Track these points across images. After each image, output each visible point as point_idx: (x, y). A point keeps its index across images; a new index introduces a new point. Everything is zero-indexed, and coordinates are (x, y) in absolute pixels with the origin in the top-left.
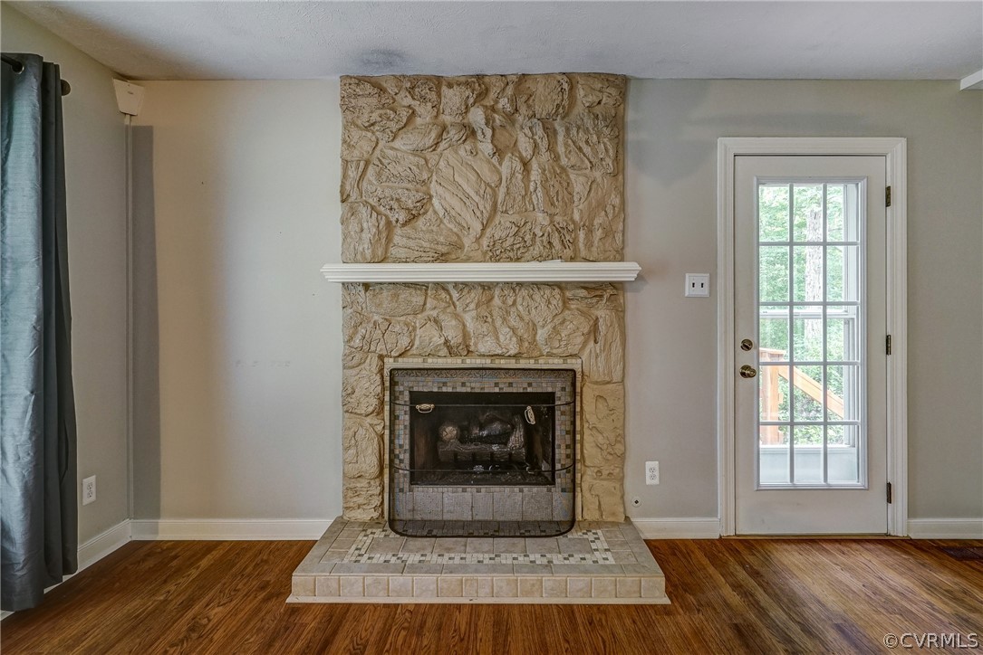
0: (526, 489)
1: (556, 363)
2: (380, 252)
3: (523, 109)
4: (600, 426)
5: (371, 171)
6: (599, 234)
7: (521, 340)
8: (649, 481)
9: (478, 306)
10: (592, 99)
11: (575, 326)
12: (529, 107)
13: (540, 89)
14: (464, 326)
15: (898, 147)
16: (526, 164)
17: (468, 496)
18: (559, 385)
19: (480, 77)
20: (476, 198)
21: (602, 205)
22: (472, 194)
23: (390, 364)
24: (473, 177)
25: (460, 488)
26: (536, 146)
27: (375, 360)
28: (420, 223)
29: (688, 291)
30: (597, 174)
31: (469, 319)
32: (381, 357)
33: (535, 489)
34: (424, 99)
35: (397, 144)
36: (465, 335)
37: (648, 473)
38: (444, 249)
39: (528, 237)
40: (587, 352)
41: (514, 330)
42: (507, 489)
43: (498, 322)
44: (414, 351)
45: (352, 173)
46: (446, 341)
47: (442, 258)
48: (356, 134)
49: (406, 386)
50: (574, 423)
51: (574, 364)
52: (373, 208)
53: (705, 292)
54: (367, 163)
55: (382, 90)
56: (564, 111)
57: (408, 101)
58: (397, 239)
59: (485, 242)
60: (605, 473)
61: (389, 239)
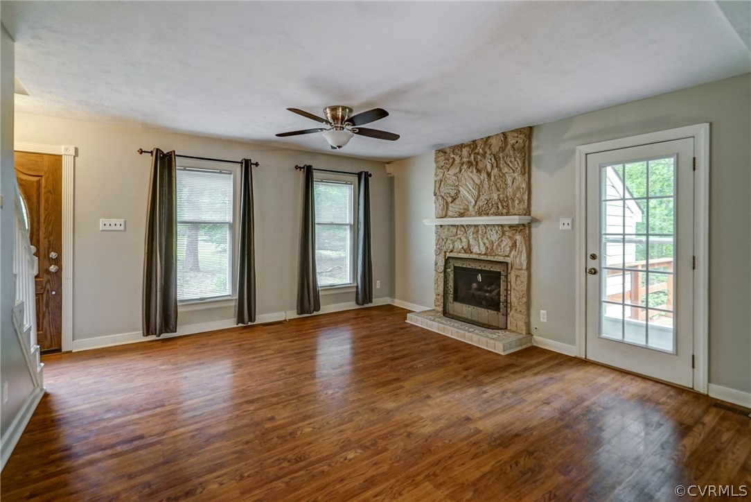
0: (489, 311)
1: (501, 259)
2: (444, 213)
3: (488, 152)
4: (517, 288)
5: (443, 183)
6: (517, 202)
7: (487, 248)
8: (542, 320)
9: (473, 233)
10: (514, 141)
11: (506, 242)
12: (490, 150)
13: (493, 141)
14: (469, 241)
15: (706, 128)
16: (489, 175)
17: (470, 309)
18: (503, 269)
19: (474, 141)
20: (473, 190)
21: (518, 188)
22: (471, 188)
23: (448, 255)
24: (472, 182)
25: (467, 306)
26: (492, 166)
27: (443, 253)
28: (457, 202)
29: (561, 227)
30: (516, 175)
31: (471, 237)
32: (445, 252)
33: (493, 312)
34: (457, 154)
35: (449, 172)
36: (469, 245)
37: (542, 316)
38: (462, 211)
39: (490, 205)
40: (512, 255)
41: (484, 244)
42: (483, 310)
43: (480, 240)
44: (455, 250)
45: (437, 185)
46: (463, 248)
47: (462, 215)
48: (439, 170)
49: (452, 264)
50: (507, 286)
51: (508, 260)
52: (443, 197)
53: (569, 227)
54: (441, 181)
55: (445, 153)
56: (503, 149)
57: (452, 156)
58: (451, 209)
59: (476, 207)
60: (518, 310)
61: (447, 208)
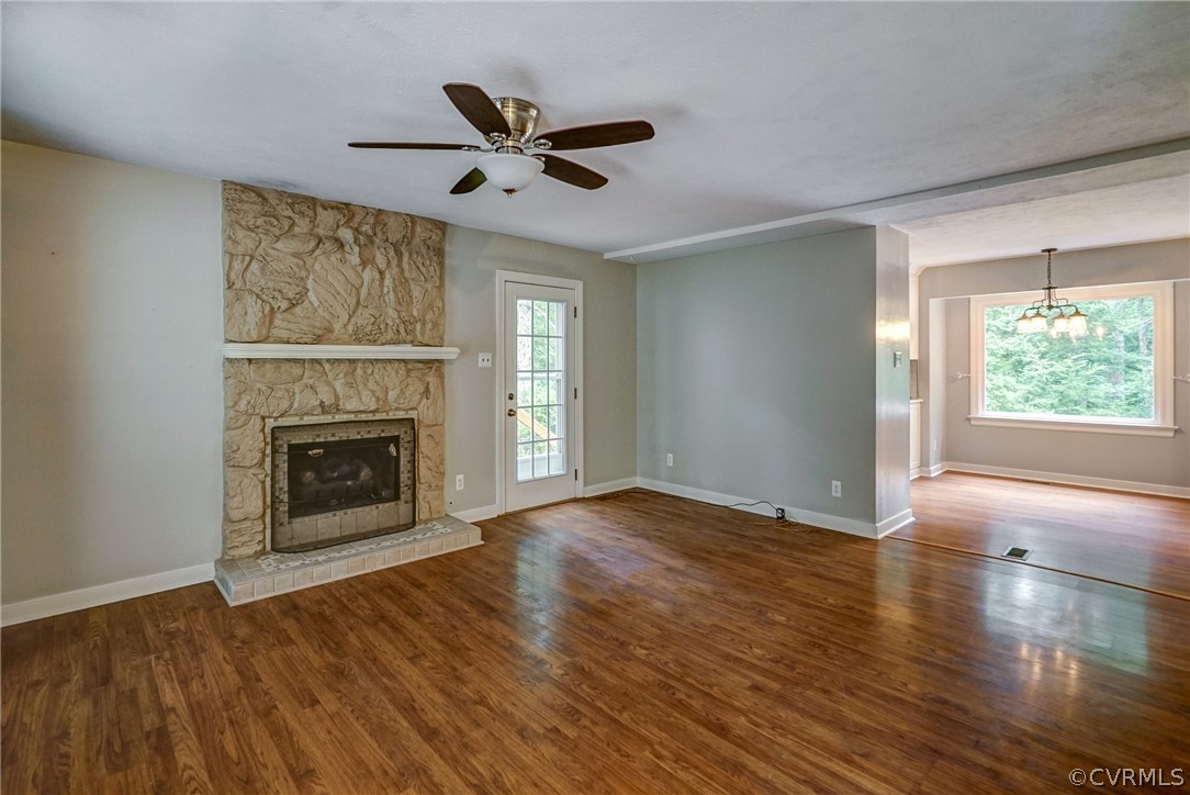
0: (380, 506)
1: (401, 415)
2: (264, 332)
3: (380, 235)
4: (430, 455)
5: (255, 266)
6: (429, 326)
7: (378, 399)
8: (458, 488)
9: (346, 375)
10: (427, 235)
11: (415, 387)
12: (384, 233)
13: (392, 222)
14: (335, 390)
15: (579, 285)
16: (381, 273)
17: (337, 518)
18: (403, 430)
19: (347, 205)
20: (345, 296)
21: (431, 307)
22: (342, 292)
23: (270, 423)
24: (343, 280)
25: (331, 514)
26: (389, 262)
27: (259, 420)
28: (298, 310)
29: (480, 364)
30: (429, 286)
31: (339, 385)
32: (263, 418)
33: (387, 505)
34: (302, 214)
35: (279, 245)
36: (337, 397)
37: (458, 483)
38: (319, 332)
39: (382, 326)
40: (422, 404)
41: (373, 392)
42: (367, 508)
43: (361, 387)
44: (292, 412)
45: (237, 265)
46: (322, 402)
47: (318, 340)
48: (241, 233)
49: (285, 441)
50: (413, 455)
51: (413, 414)
52: (258, 296)
53: (489, 364)
54: (252, 257)
55: (265, 199)
56: (408, 239)
57: (289, 213)
58: (277, 322)
59: (350, 328)
60: (433, 486)
61: (271, 322)
